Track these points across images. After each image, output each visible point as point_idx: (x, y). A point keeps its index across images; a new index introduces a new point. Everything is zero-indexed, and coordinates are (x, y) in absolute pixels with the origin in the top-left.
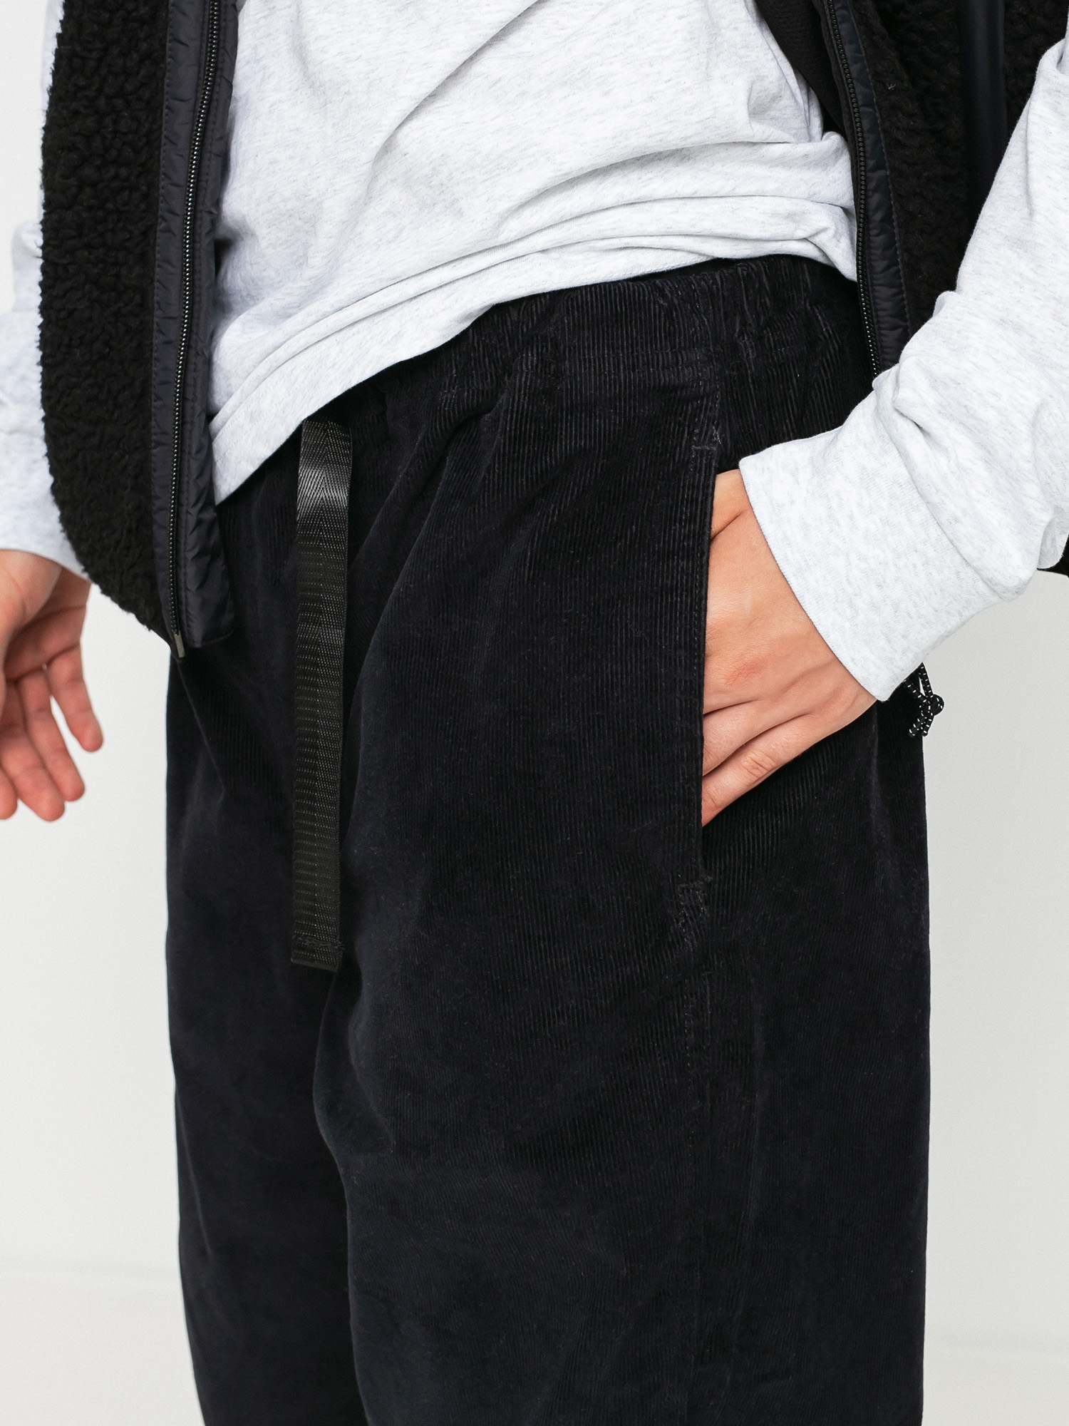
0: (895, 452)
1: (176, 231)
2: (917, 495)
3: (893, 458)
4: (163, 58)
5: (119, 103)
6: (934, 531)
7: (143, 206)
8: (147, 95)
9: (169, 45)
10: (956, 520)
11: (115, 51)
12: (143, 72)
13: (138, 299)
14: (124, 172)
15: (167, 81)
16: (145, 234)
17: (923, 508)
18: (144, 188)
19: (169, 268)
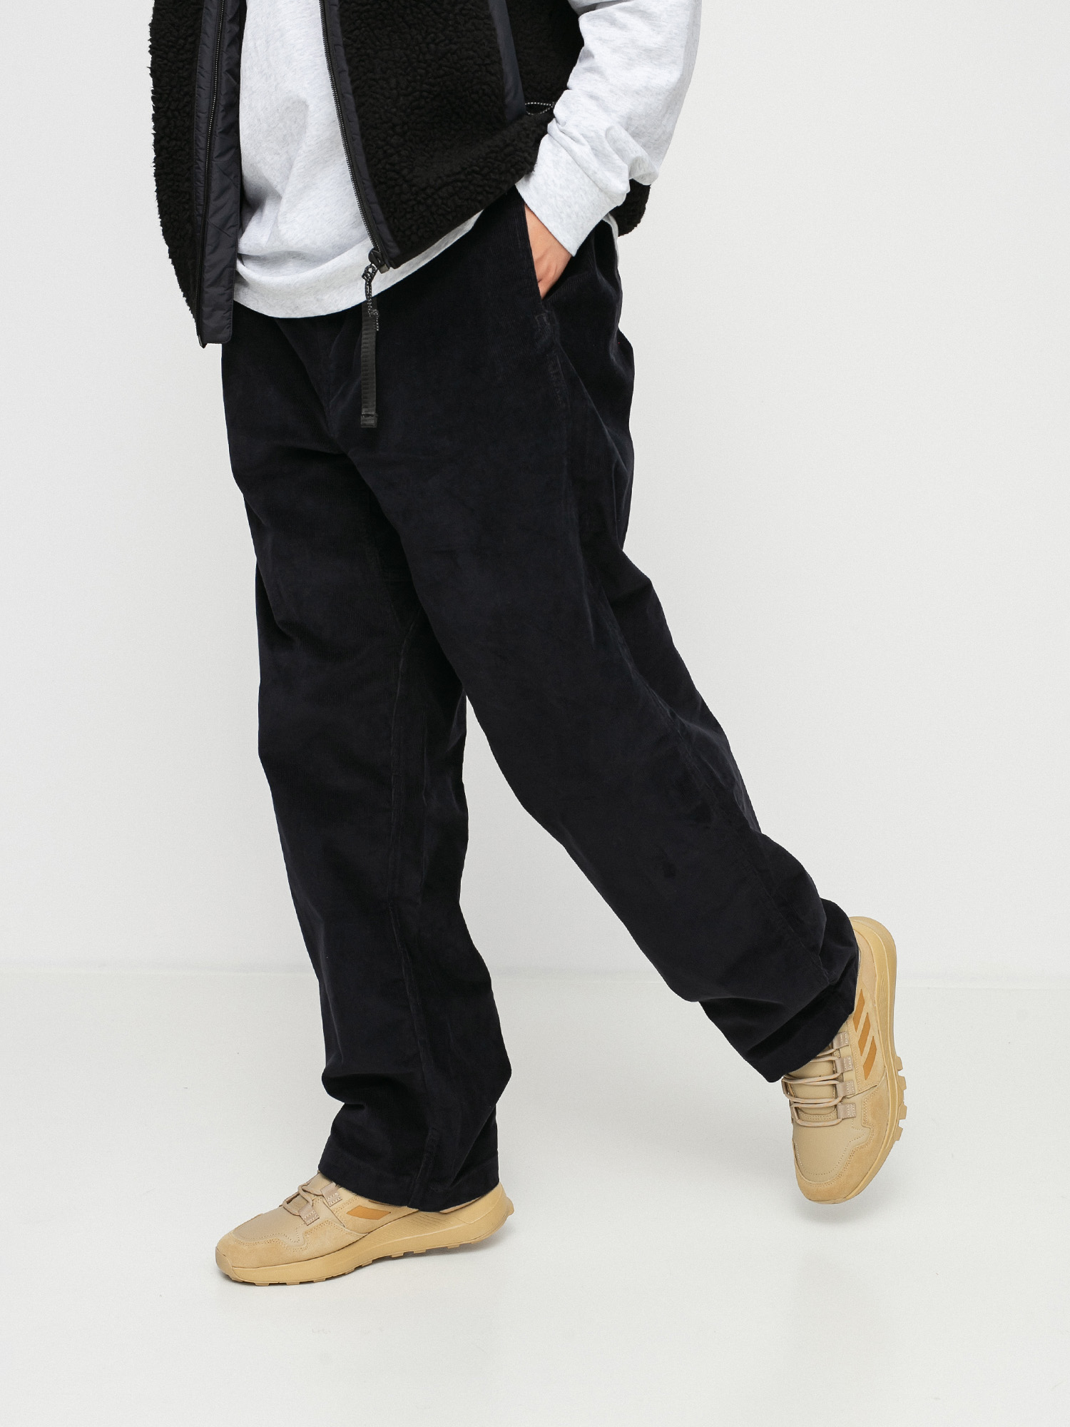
0: (563, 150)
1: (202, 169)
2: (577, 166)
3: (564, 153)
4: (194, 94)
5: (176, 113)
6: (587, 179)
7: (187, 157)
8: (188, 110)
9: (196, 89)
10: (595, 173)
11: (175, 90)
12: (185, 100)
13: (187, 197)
14: (179, 143)
15: (196, 104)
16: (189, 169)
17: (581, 171)
18: (187, 150)
19: (199, 183)
